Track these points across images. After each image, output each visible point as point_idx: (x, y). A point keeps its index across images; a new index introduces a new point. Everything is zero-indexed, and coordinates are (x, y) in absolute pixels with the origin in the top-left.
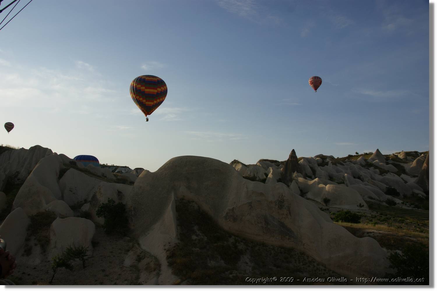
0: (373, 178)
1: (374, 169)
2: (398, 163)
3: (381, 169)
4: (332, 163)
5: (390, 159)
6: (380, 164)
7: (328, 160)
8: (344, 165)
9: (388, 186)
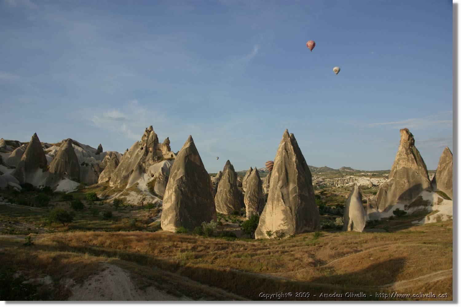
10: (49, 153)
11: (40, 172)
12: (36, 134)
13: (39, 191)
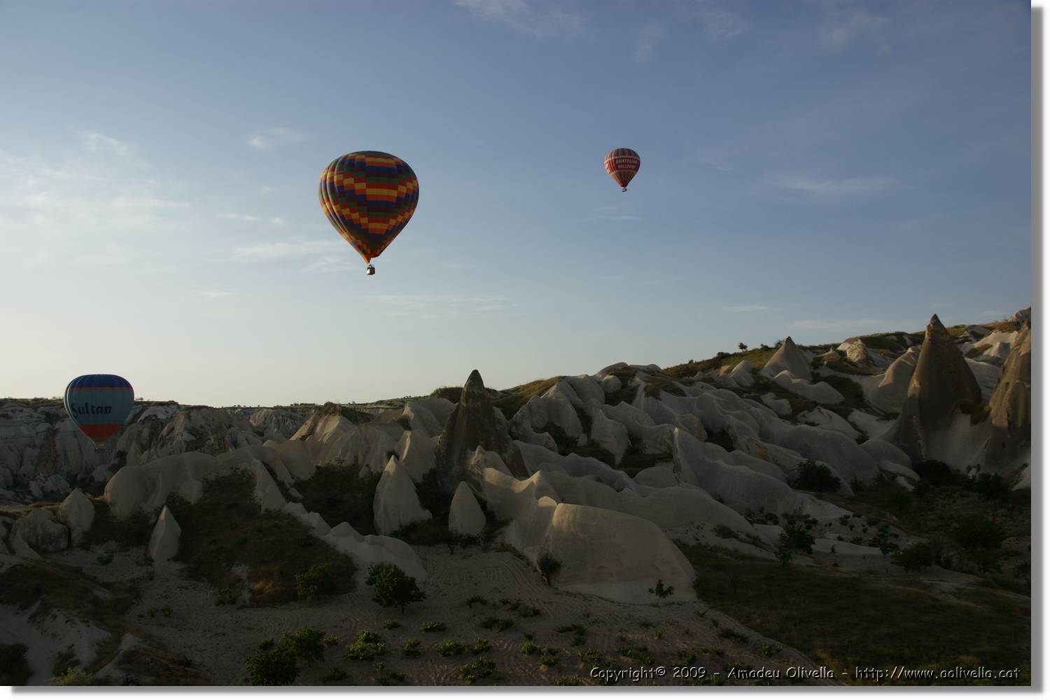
0: (765, 435)
1: (776, 399)
2: (846, 375)
3: (796, 396)
4: (645, 389)
5: (822, 365)
6: (795, 381)
7: (637, 379)
8: (684, 395)
9: (804, 460)
10: (986, 353)
11: (963, 424)
12: (935, 317)
13: (969, 485)
